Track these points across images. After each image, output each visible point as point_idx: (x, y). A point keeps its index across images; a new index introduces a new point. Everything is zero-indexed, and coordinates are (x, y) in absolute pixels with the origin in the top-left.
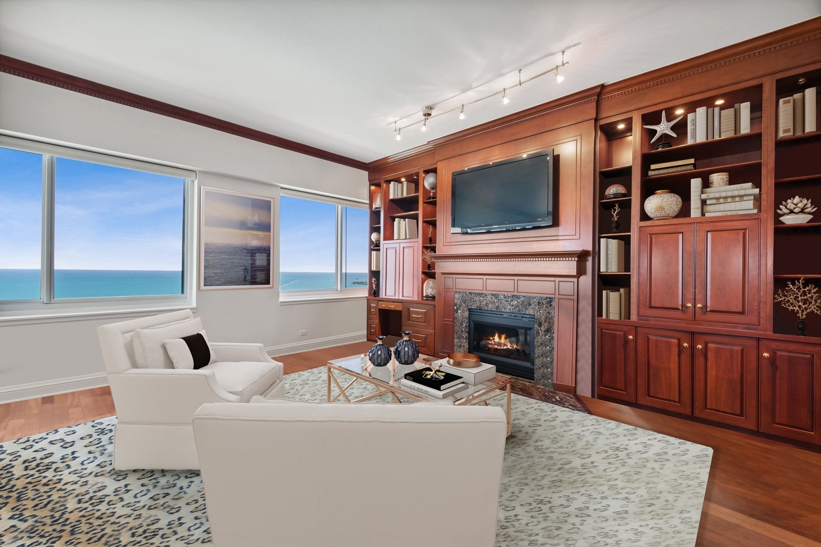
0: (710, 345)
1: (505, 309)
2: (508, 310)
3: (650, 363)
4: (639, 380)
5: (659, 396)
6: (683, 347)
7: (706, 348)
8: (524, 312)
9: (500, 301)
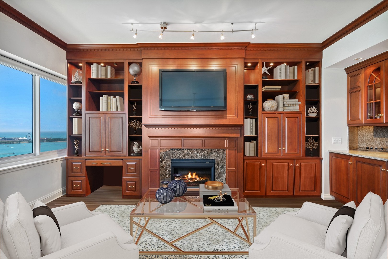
0: (302, 164)
1: (197, 157)
2: (198, 158)
3: (274, 175)
4: (268, 184)
5: (278, 190)
6: (290, 166)
7: (300, 165)
8: (208, 158)
9: (193, 153)
